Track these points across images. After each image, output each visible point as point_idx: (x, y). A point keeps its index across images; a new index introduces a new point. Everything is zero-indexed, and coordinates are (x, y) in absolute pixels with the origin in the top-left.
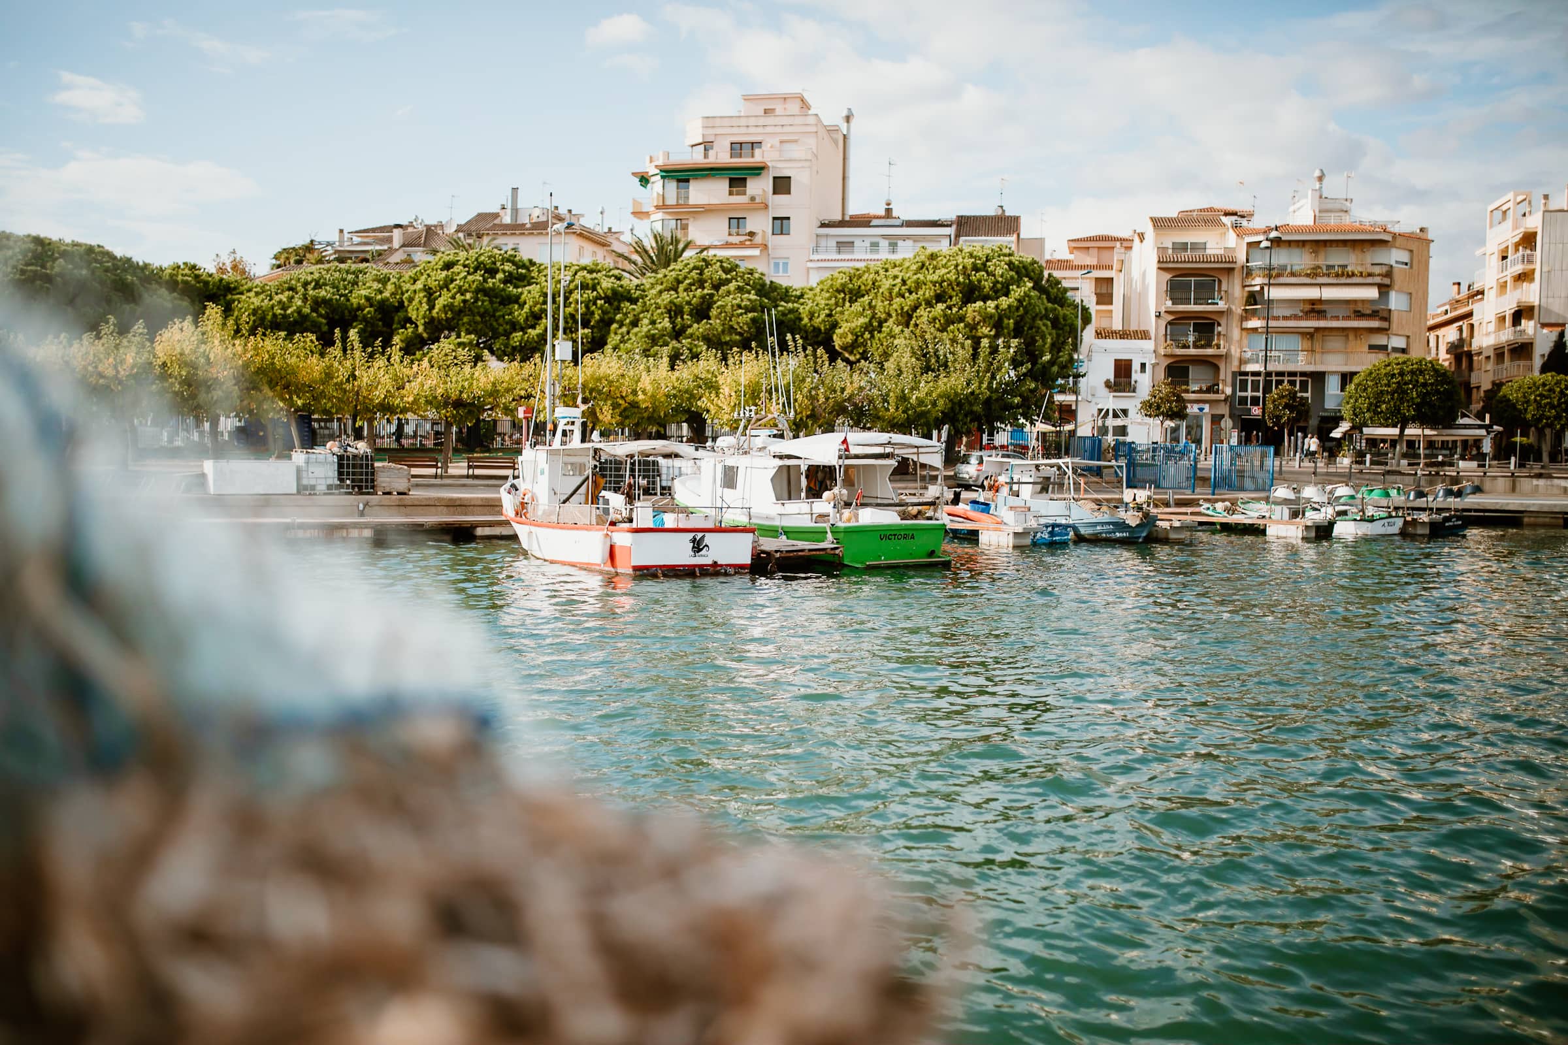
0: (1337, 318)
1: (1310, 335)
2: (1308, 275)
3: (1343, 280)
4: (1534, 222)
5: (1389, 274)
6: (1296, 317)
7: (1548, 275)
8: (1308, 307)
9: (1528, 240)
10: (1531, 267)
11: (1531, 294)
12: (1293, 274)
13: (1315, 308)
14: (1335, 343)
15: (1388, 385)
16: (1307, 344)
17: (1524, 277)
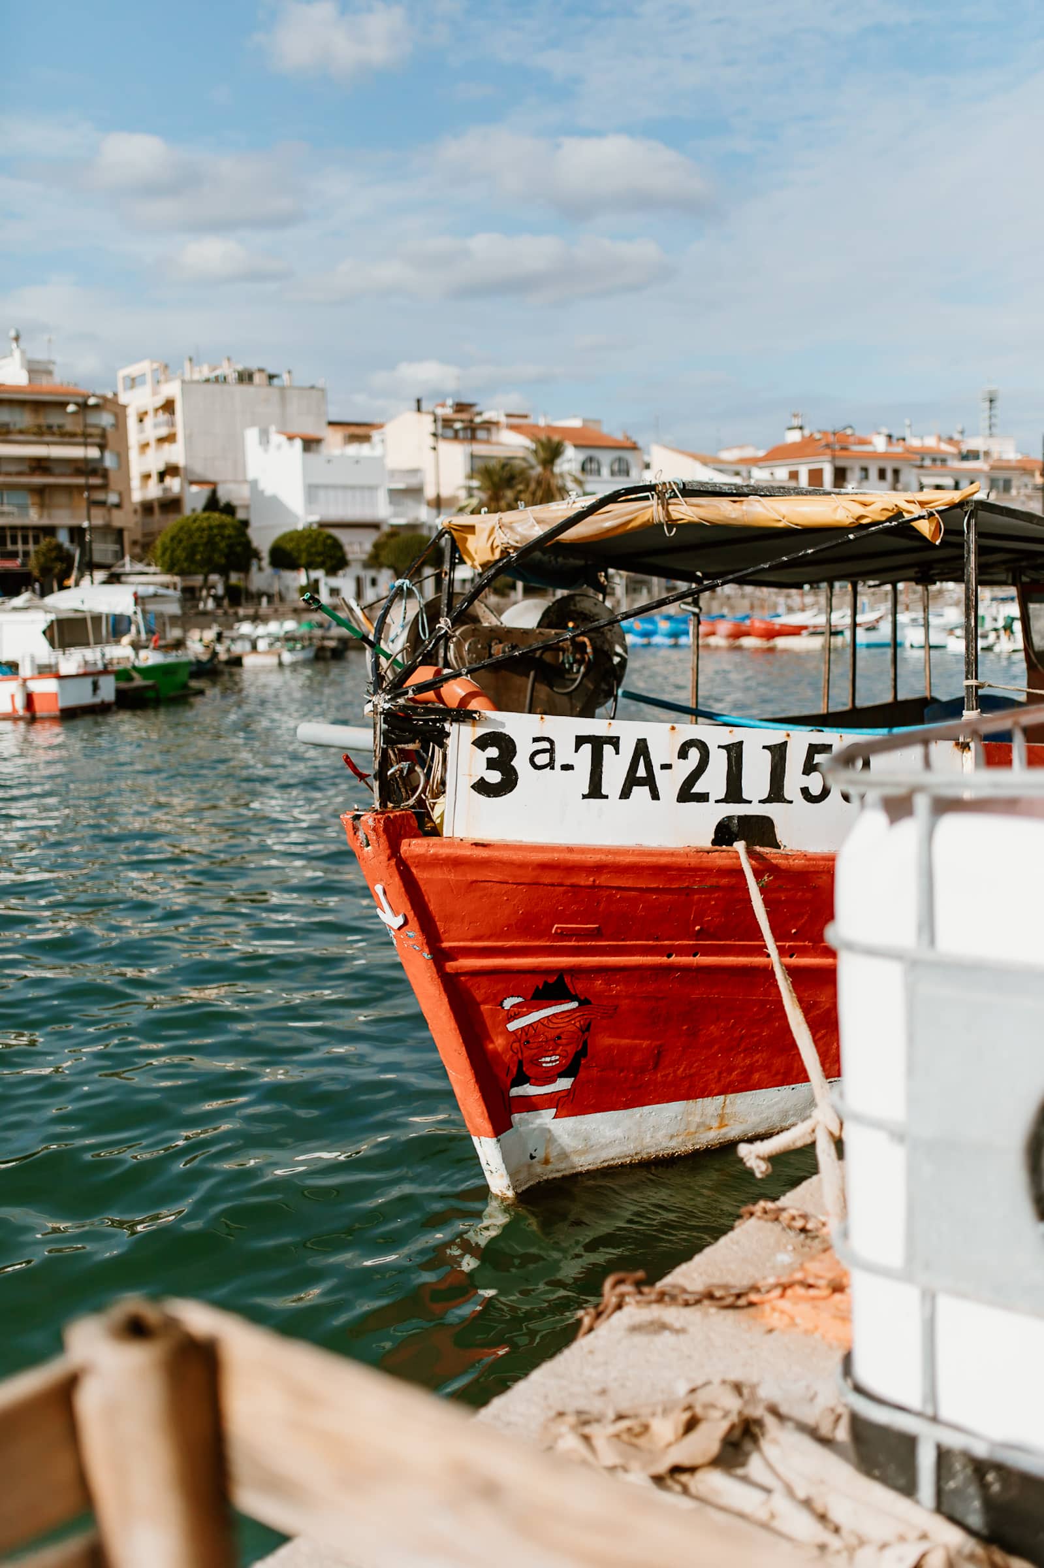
0: (63, 475)
1: (41, 492)
2: (35, 434)
3: (66, 439)
4: (172, 389)
5: (103, 435)
6: (20, 474)
7: (189, 439)
8: (34, 464)
9: (168, 406)
10: (172, 431)
11: (176, 454)
12: (21, 432)
13: (40, 465)
14: (61, 499)
15: (201, 537)
16: (37, 499)
17: (170, 438)
